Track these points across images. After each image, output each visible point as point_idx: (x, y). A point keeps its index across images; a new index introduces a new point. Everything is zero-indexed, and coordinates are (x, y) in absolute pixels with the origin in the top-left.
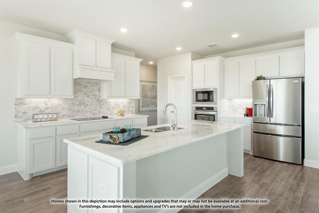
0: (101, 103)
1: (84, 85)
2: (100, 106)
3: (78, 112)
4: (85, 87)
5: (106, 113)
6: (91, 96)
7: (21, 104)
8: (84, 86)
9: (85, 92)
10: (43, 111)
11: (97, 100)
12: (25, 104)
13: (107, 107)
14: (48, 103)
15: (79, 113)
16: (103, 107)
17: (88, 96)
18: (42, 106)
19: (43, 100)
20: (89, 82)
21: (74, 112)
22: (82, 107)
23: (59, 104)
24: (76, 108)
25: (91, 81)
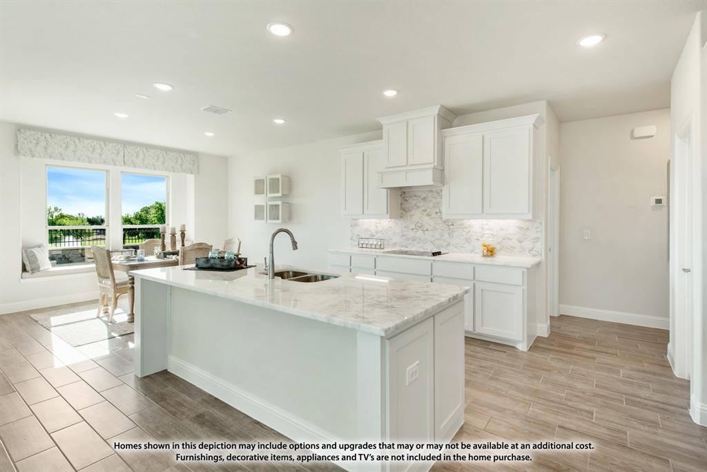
0: (451, 227)
1: (422, 197)
2: (449, 233)
3: (413, 241)
4: (424, 199)
5: (462, 247)
6: (434, 215)
7: (355, 225)
8: (422, 199)
9: (423, 208)
10: (374, 236)
11: (444, 222)
12: (358, 226)
13: (462, 236)
14: (378, 225)
15: (415, 243)
16: (455, 234)
17: (428, 215)
18: (373, 229)
19: (373, 221)
20: (431, 191)
21: (408, 239)
22: (419, 234)
23: (390, 227)
24: (411, 234)
25: (433, 189)
